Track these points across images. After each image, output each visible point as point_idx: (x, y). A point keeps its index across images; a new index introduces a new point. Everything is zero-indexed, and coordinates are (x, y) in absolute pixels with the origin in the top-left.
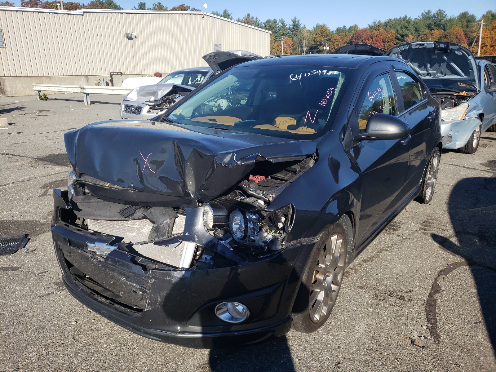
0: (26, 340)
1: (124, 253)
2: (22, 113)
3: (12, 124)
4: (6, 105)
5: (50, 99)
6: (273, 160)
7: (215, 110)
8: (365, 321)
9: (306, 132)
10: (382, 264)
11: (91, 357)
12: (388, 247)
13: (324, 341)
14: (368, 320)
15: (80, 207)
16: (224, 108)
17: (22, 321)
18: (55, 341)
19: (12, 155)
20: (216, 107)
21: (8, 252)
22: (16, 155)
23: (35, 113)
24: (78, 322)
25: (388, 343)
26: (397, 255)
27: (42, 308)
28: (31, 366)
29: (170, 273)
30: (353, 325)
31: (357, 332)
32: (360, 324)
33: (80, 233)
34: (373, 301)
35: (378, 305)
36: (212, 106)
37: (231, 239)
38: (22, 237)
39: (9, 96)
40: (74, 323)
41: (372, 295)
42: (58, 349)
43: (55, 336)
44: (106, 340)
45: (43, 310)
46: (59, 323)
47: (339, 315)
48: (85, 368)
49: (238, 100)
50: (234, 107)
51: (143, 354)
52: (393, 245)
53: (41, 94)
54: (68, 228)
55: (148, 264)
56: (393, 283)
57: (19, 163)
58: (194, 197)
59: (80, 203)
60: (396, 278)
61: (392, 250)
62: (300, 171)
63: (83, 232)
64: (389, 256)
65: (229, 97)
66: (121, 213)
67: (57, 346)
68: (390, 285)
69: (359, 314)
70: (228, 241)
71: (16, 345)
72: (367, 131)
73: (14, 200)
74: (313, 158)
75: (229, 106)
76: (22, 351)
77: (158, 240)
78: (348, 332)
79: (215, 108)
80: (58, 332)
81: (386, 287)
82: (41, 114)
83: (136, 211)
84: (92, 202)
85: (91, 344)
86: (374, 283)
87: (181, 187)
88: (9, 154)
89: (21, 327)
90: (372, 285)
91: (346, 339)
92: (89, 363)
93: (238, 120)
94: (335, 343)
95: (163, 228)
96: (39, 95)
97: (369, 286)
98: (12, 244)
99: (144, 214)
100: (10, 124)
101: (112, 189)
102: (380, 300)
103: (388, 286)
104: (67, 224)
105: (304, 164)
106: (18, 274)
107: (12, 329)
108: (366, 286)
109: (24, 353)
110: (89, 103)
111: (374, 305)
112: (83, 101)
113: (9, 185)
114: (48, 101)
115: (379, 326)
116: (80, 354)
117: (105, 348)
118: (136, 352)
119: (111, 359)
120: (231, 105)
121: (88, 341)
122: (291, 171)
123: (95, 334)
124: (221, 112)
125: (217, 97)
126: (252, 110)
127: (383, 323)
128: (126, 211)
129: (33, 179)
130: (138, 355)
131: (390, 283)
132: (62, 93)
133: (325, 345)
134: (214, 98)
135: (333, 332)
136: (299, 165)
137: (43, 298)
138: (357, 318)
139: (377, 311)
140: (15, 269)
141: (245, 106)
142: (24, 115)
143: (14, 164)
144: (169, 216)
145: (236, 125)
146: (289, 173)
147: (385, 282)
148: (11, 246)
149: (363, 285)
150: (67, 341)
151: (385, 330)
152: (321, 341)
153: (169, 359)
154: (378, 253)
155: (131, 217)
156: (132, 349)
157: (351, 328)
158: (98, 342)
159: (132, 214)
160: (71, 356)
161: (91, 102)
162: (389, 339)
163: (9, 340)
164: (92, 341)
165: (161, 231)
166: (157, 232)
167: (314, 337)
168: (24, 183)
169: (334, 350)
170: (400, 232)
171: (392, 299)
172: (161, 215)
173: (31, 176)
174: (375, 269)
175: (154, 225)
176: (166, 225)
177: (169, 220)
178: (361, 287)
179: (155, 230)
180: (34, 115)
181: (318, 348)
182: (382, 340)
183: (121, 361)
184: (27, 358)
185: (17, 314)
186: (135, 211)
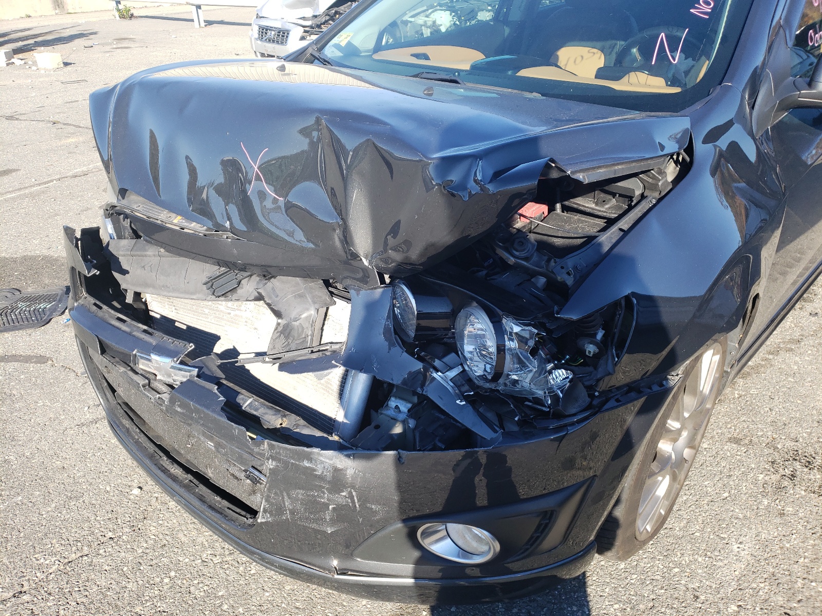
0: (44, 524)
1: (210, 388)
2: (89, 43)
3: (71, 64)
4: (64, 29)
5: (136, 17)
6: (585, 174)
7: (427, 33)
8: (754, 532)
9: (646, 85)
10: (781, 384)
11: (163, 576)
12: (792, 341)
13: (659, 577)
14: (760, 529)
15: (125, 266)
16: (443, 29)
17: (40, 479)
18: (97, 531)
19: (65, 124)
20: (429, 27)
21: (32, 324)
22: (70, 125)
23: (110, 44)
24: (144, 488)
25: (811, 596)
26: (816, 363)
27: (80, 451)
28: (46, 589)
29: (311, 453)
30: (724, 538)
31: (735, 558)
32: (742, 539)
33: (124, 327)
34: (767, 478)
35: (780, 488)
36: (421, 26)
37: (460, 369)
38: (60, 292)
39: (70, 11)
40: (136, 491)
41: (765, 462)
42: (101, 552)
43: (98, 518)
44: (195, 538)
45: (83, 457)
46: (108, 489)
47: (691, 509)
48: (148, 604)
49: (472, 11)
50: (463, 26)
51: (267, 579)
52: (802, 336)
53: (121, 7)
54: (100, 313)
55: (265, 414)
56: (811, 433)
57: (73, 140)
58: (370, 263)
59: (124, 256)
60: (819, 422)
61: (802, 350)
62: (643, 197)
63: (129, 326)
64: (796, 363)
65: (454, 7)
66: (210, 284)
67: (99, 543)
68: (804, 439)
69: (737, 511)
70: (452, 374)
71: (22, 535)
72: (813, 83)
73: (56, 215)
74: (673, 159)
75: (455, 24)
76: (32, 550)
77: (288, 356)
78: (713, 556)
79: (426, 29)
80: (104, 510)
81: (796, 444)
82: (120, 46)
83: (242, 282)
84: (150, 256)
85: (165, 545)
86: (765, 430)
87: (339, 237)
88: (59, 122)
89: (38, 493)
90: (762, 436)
91: (710, 575)
92: (156, 592)
93: (476, 56)
94: (685, 585)
95: (300, 330)
96: (119, 10)
97: (755, 440)
98: (42, 306)
99: (258, 292)
100: (66, 64)
101: (185, 230)
102: (785, 475)
103: (801, 440)
104: (98, 303)
105: (654, 177)
106: (45, 372)
107: (20, 498)
108: (748, 438)
109: (36, 556)
110: (203, 24)
111: (770, 489)
112: (192, 21)
113: (52, 183)
114: (133, 21)
115: (788, 545)
116: (142, 568)
117: (192, 558)
118: (252, 572)
119: (201, 585)
120: (458, 23)
121: (161, 537)
122: (618, 195)
123: (175, 521)
124: (439, 38)
125: (432, 7)
126: (507, 31)
127: (795, 539)
128: (221, 281)
129: (93, 172)
130: (256, 581)
131: (804, 434)
132: (158, 4)
133: (662, 588)
134: (425, 8)
135: (679, 554)
136: (642, 180)
137: (84, 428)
138: (733, 520)
139: (780, 507)
140: (42, 360)
141: (492, 23)
142: (92, 47)
143: (64, 142)
144: (314, 303)
145: (475, 68)
146: (611, 197)
147: (793, 430)
148: (40, 310)
149: (740, 436)
150: (121, 534)
151: (802, 559)
152: (652, 577)
153: (318, 596)
154: (771, 357)
155: (232, 295)
156: (244, 565)
157: (721, 546)
158: (179, 541)
159: (233, 290)
160: (124, 570)
161: (205, 21)
162: (813, 584)
163: (12, 522)
164: (168, 538)
165: (296, 335)
166: (287, 337)
167: (635, 563)
168: (77, 179)
169: (683, 605)
170: (816, 306)
171: (812, 477)
172: (295, 296)
173: (90, 166)
174: (766, 395)
175: (280, 321)
176: (307, 324)
177: (312, 312)
178: (737, 441)
179: (281, 332)
180: (108, 48)
181: (646, 595)
182: (796, 586)
183: (220, 594)
184: (40, 568)
185: (33, 461)
186: (239, 283)
